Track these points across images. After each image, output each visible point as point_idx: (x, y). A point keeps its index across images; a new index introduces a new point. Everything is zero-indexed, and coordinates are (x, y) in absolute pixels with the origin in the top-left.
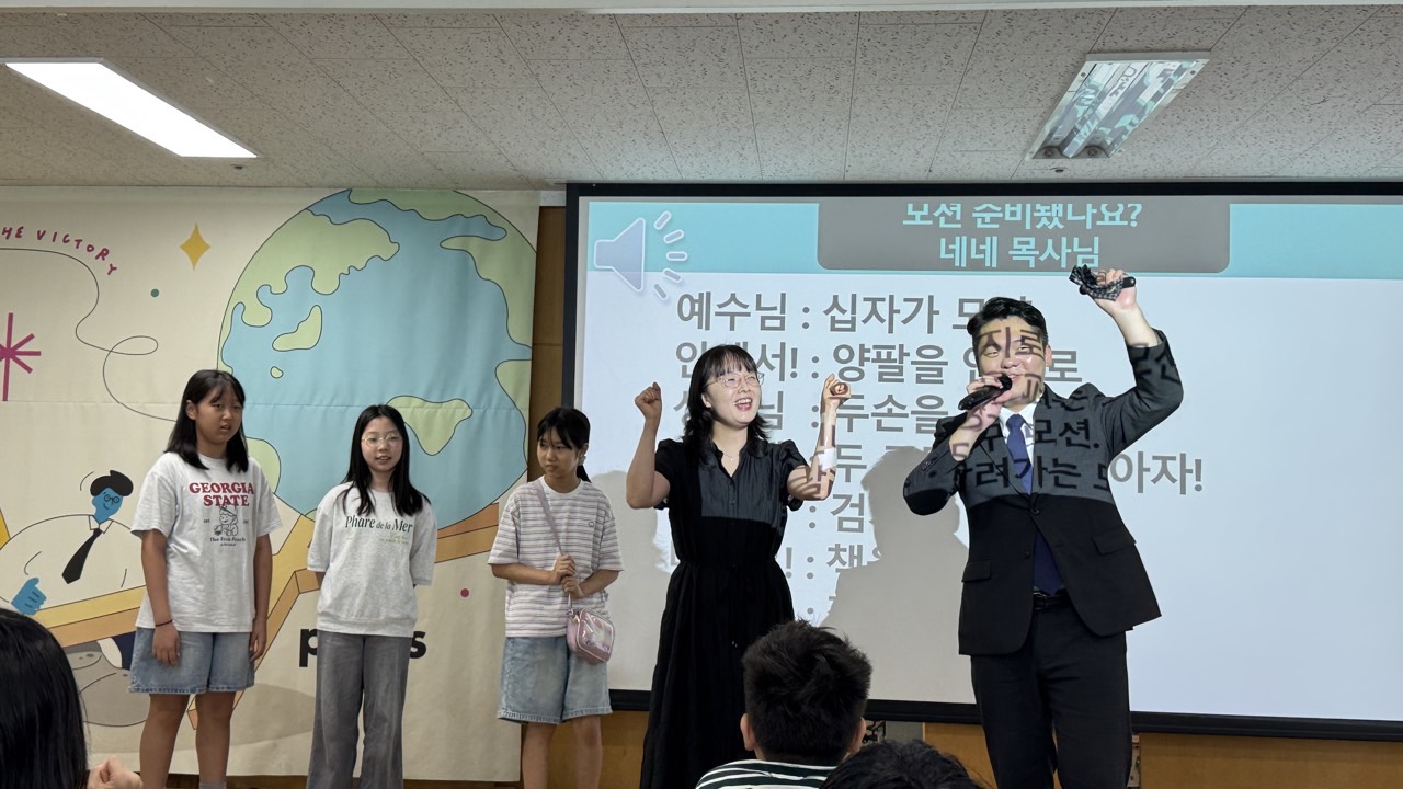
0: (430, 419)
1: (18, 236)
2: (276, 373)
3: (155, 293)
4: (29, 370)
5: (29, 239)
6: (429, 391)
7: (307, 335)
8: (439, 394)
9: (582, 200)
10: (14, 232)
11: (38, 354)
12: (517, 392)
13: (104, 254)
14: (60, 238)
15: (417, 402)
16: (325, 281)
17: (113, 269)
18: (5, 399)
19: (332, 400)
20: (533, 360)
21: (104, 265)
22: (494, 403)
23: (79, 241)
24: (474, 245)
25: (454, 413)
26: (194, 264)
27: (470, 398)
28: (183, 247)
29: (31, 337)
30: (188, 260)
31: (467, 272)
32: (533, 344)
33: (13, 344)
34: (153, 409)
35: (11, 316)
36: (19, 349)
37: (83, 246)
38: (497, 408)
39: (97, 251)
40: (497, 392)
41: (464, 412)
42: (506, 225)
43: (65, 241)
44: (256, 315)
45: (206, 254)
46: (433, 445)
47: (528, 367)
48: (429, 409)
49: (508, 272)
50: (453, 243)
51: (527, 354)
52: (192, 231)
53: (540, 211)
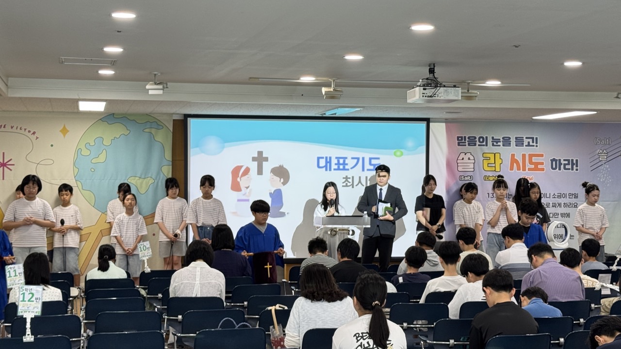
0: (142, 183)
1: (4, 127)
2: (93, 170)
3: (52, 146)
4: (11, 170)
5: (8, 128)
6: (141, 175)
7: (102, 158)
8: (144, 176)
9: (189, 119)
10: (3, 126)
11: (13, 165)
12: (168, 174)
13: (34, 133)
14: (19, 128)
15: (137, 178)
16: (107, 142)
17: (37, 138)
18: (3, 179)
19: (111, 178)
20: (173, 165)
21: (34, 137)
22: (161, 179)
23: (25, 129)
24: (153, 131)
25: (149, 182)
26: (64, 136)
27: (154, 177)
28: (60, 131)
29: (11, 160)
30: (62, 135)
31: (152, 137)
32: (172, 160)
33: (5, 162)
34: (53, 182)
35: (4, 153)
36: (7, 164)
37: (27, 131)
38: (162, 180)
39: (32, 133)
40: (162, 175)
41: (152, 181)
42: (163, 125)
43: (21, 129)
45: (68, 133)
46: (143, 191)
47: (171, 167)
48: (141, 180)
49: (164, 139)
50: (147, 130)
51: (171, 163)
52: (63, 126)
53: (174, 120)
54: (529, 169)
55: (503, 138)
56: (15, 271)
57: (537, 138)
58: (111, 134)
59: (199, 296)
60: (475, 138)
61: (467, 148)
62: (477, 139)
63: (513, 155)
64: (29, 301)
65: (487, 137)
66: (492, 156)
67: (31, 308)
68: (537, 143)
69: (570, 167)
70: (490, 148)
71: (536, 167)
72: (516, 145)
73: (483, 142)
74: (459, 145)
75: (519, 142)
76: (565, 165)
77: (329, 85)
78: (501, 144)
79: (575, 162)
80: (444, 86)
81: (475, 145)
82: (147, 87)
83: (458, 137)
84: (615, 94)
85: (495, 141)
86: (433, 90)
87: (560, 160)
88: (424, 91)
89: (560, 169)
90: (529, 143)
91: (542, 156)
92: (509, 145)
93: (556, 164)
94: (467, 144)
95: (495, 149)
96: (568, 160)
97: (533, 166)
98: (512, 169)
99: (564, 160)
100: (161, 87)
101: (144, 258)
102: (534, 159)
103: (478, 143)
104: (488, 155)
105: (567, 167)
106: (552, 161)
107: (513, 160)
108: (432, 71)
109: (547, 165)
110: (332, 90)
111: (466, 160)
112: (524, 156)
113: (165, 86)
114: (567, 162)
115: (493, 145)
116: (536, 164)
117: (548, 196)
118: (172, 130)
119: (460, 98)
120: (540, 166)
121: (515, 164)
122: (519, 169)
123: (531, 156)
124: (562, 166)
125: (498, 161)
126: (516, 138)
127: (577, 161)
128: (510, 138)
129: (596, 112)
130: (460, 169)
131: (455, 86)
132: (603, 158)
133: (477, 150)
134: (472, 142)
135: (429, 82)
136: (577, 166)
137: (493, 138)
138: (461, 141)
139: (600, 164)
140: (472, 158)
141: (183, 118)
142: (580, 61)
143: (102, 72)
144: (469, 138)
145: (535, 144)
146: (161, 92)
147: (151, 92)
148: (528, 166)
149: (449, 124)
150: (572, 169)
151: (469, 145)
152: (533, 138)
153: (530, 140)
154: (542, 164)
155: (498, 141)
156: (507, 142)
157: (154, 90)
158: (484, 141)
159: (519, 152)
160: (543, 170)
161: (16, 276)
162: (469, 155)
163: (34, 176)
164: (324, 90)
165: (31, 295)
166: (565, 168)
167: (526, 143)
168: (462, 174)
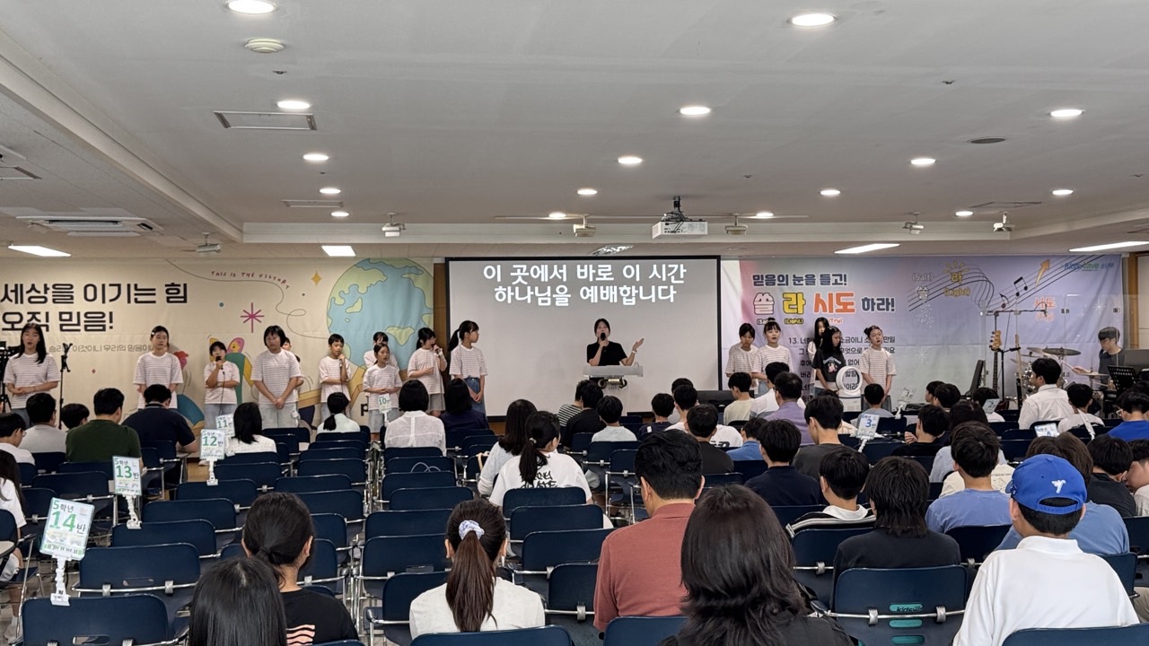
0: (400, 334)
1: (252, 276)
2: (347, 320)
3: (304, 295)
4: (260, 322)
5: (256, 277)
6: (400, 325)
7: (357, 307)
8: (404, 326)
9: (450, 262)
11: (263, 316)
12: (429, 323)
13: (284, 282)
14: (268, 277)
15: (395, 328)
16: (362, 290)
17: (287, 287)
18: (252, 332)
19: (366, 329)
20: (434, 313)
21: (284, 286)
23: (275, 278)
24: (412, 276)
25: (408, 332)
26: (317, 282)
27: (413, 326)
28: (313, 279)
29: (260, 310)
30: (314, 283)
31: (411, 283)
32: (433, 308)
33: (254, 313)
34: (305, 334)
35: (252, 304)
36: (256, 315)
37: (277, 279)
39: (282, 281)
42: (423, 270)
43: (270, 278)
44: (339, 301)
45: (320, 282)
46: (402, 342)
47: (432, 315)
48: (400, 330)
49: (425, 285)
50: (406, 276)
51: (432, 311)
52: (314, 275)
53: (435, 264)
54: (837, 311)
55: (806, 276)
56: (225, 421)
57: (845, 276)
58: (366, 281)
59: (415, 446)
60: (774, 276)
61: (765, 288)
62: (776, 278)
63: (818, 295)
64: (212, 444)
65: (787, 276)
66: (794, 297)
67: (214, 452)
68: (845, 281)
69: (884, 307)
70: (791, 288)
71: (845, 308)
72: (822, 284)
73: (783, 281)
74: (755, 285)
75: (825, 280)
76: (879, 305)
77: (580, 222)
78: (804, 282)
79: (890, 301)
80: (691, 221)
81: (774, 284)
82: (384, 229)
83: (754, 276)
84: (903, 224)
85: (797, 280)
86: (676, 225)
87: (873, 299)
88: (667, 227)
89: (873, 310)
90: (836, 280)
91: (852, 295)
92: (814, 283)
93: (868, 304)
94: (764, 283)
95: (798, 289)
96: (883, 300)
97: (841, 307)
98: (817, 310)
99: (878, 299)
100: (397, 228)
101: (383, 412)
102: (843, 299)
103: (777, 282)
104: (789, 296)
105: (881, 307)
106: (863, 300)
107: (818, 300)
108: (677, 205)
109: (858, 305)
110: (583, 227)
111: (764, 302)
112: (831, 295)
113: (401, 227)
114: (880, 302)
115: (795, 284)
116: (845, 305)
117: (860, 340)
118: (432, 274)
119: (706, 233)
120: (849, 307)
121: (820, 306)
122: (825, 310)
123: (839, 296)
124: (875, 307)
125: (801, 302)
126: (821, 276)
127: (893, 300)
128: (814, 276)
129: (898, 245)
130: (758, 311)
131: (701, 220)
132: (924, 296)
133: (776, 289)
134: (770, 280)
135: (674, 216)
136: (893, 306)
137: (794, 276)
138: (757, 280)
139: (920, 303)
140: (770, 299)
141: (443, 261)
142: (838, 189)
143: (335, 214)
144: (766, 277)
145: (843, 282)
146: (397, 234)
147: (387, 234)
148: (836, 306)
149: (743, 262)
150: (888, 309)
151: (767, 284)
152: (841, 275)
153: (838, 278)
154: (852, 304)
155: (801, 279)
156: (810, 280)
157: (390, 233)
158: (783, 279)
159: (824, 291)
160: (853, 310)
161: (226, 426)
162: (767, 296)
163: (276, 327)
164: (576, 227)
165: (213, 439)
166: (879, 309)
167: (832, 281)
168: (759, 317)
